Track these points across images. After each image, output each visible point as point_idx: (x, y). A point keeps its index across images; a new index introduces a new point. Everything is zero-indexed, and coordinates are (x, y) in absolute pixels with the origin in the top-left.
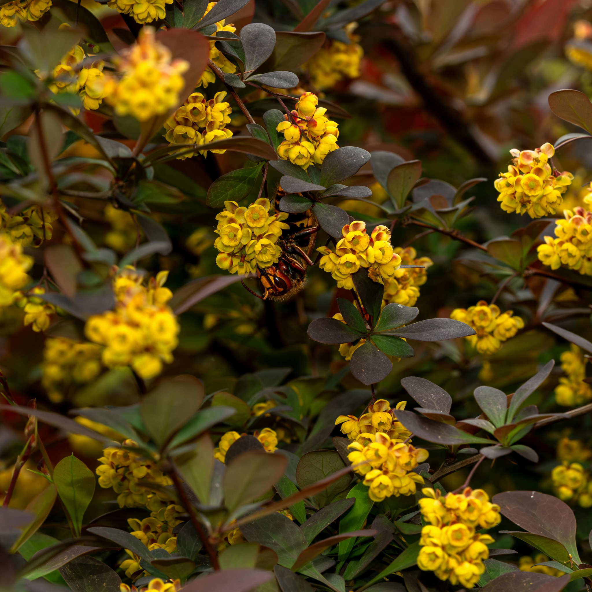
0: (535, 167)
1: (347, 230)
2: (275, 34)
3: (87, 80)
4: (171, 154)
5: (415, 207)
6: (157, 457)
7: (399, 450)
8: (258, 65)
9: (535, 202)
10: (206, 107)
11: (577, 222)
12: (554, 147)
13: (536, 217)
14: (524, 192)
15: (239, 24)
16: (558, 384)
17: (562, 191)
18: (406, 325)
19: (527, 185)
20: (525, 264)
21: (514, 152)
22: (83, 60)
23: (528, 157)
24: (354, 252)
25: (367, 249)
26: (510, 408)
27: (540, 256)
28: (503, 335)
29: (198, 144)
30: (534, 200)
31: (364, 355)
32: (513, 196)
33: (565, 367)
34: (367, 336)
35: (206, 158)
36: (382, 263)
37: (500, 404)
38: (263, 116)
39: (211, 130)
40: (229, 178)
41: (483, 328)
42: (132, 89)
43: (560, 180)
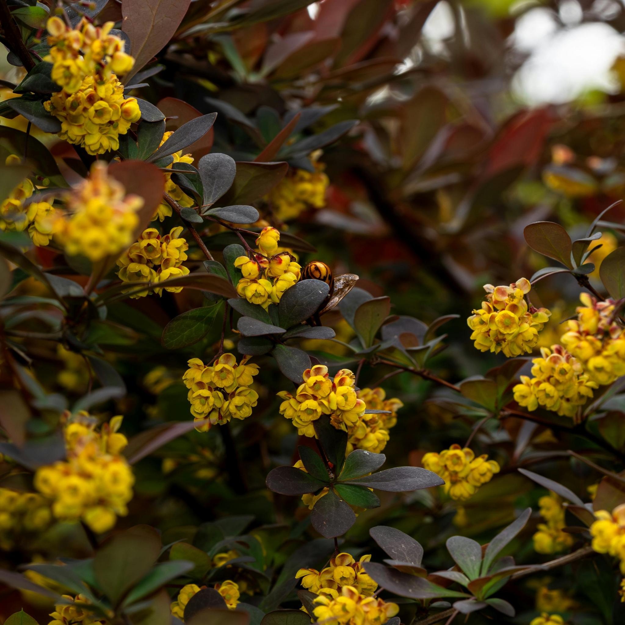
0: (510, 303)
1: (308, 374)
2: (235, 165)
3: (37, 214)
4: (124, 292)
5: (384, 346)
6: (111, 614)
7: (367, 604)
8: (217, 197)
9: (511, 340)
10: (162, 243)
11: (555, 360)
12: (530, 283)
13: (511, 356)
14: (498, 329)
15: (197, 155)
16: (536, 530)
17: (539, 329)
18: (373, 473)
19: (501, 322)
20: (501, 405)
21: (488, 287)
22: (32, 194)
23: (503, 293)
24: (315, 398)
25: (329, 394)
26: (485, 559)
27: (516, 397)
28: (478, 481)
29: (153, 282)
30: (509, 338)
31: (326, 506)
32: (487, 333)
33: (543, 512)
34: (331, 484)
35: (161, 296)
36: (345, 410)
37: (475, 556)
38: (223, 251)
39: (167, 268)
40: (186, 318)
41: (456, 473)
42: (83, 228)
43: (536, 317)
